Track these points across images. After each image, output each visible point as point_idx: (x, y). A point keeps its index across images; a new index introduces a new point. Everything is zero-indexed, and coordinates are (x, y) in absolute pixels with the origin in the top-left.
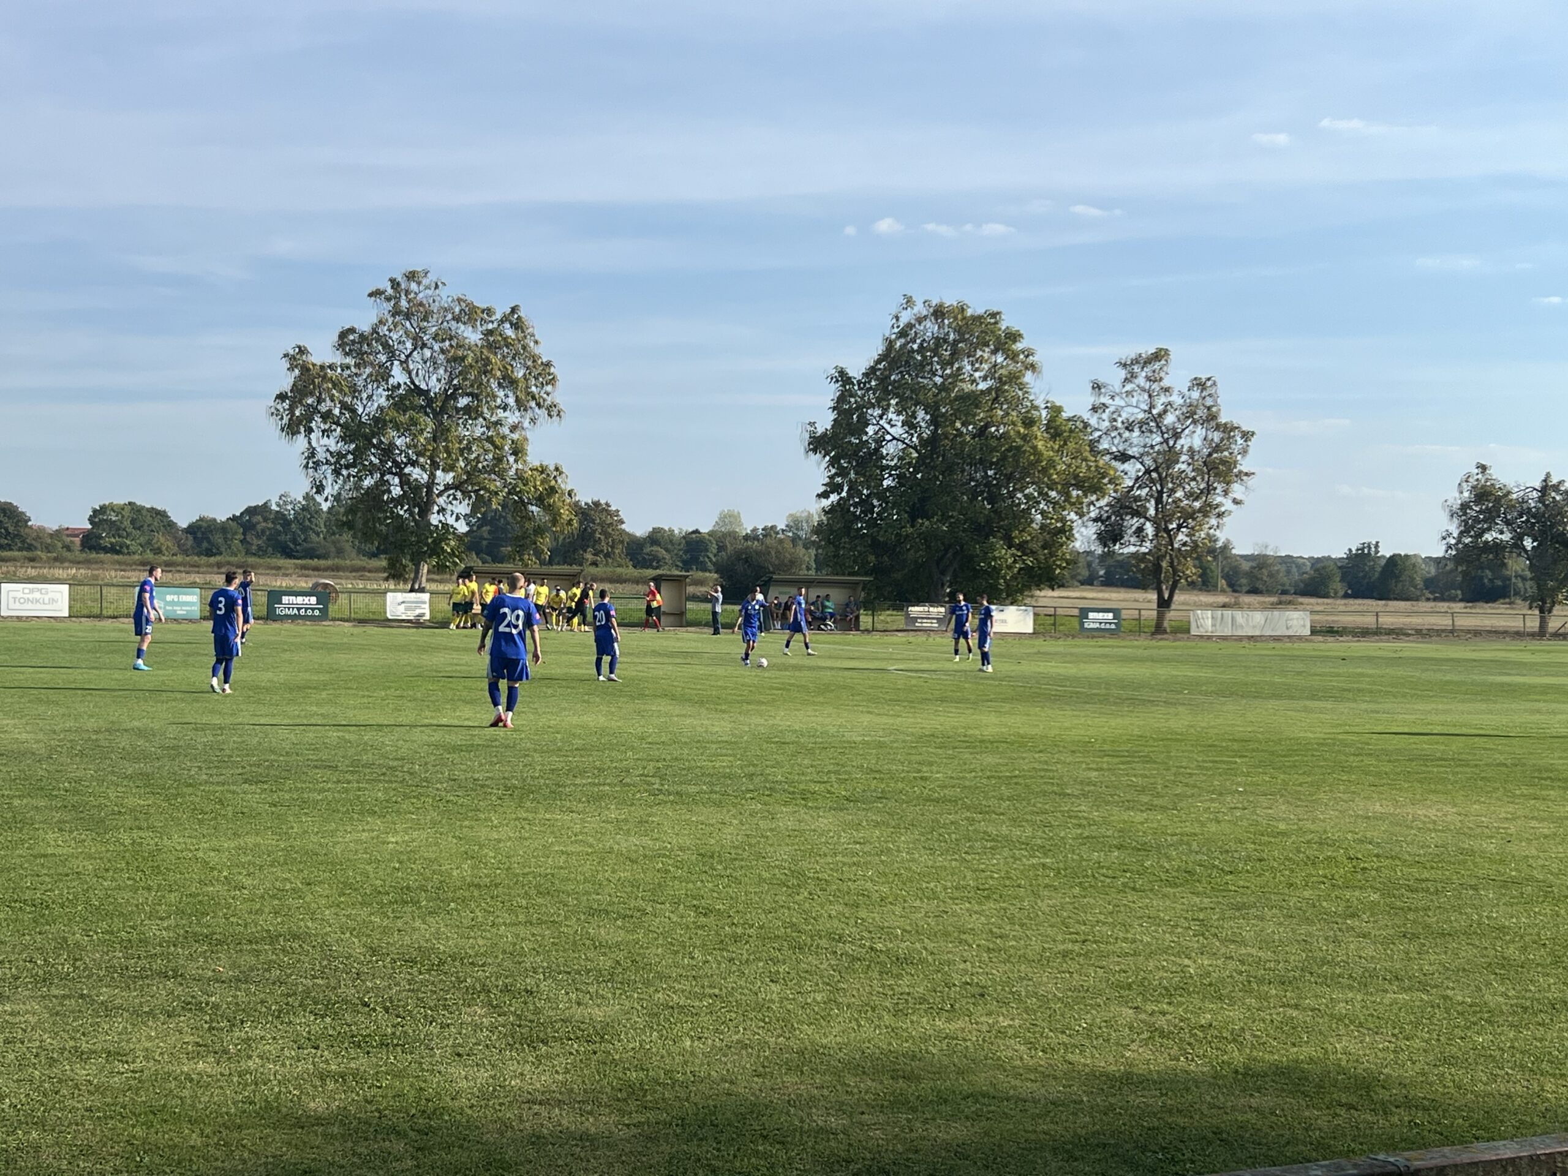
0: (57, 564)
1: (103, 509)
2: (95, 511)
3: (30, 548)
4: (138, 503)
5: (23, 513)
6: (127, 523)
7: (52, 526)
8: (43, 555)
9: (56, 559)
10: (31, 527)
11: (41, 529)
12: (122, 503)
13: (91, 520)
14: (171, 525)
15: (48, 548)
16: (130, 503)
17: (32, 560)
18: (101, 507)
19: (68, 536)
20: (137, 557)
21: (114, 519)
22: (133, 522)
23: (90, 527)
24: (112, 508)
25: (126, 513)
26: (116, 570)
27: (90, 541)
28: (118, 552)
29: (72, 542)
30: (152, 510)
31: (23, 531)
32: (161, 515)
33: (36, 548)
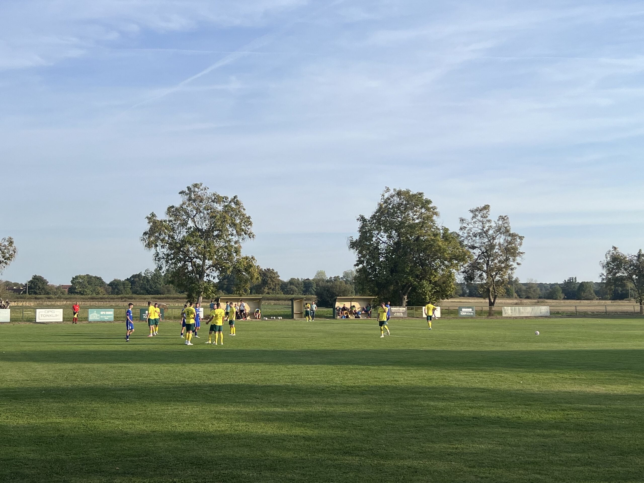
0: (59, 300)
1: (77, 277)
2: (73, 278)
3: (48, 293)
4: (90, 275)
5: (45, 280)
6: (86, 283)
7: (57, 284)
8: (53, 296)
9: (58, 298)
10: (48, 285)
11: (53, 286)
12: (84, 275)
13: (72, 282)
14: (103, 283)
15: (55, 293)
16: (87, 275)
17: (49, 298)
18: (76, 277)
19: (63, 288)
20: (89, 296)
21: (81, 281)
22: (88, 282)
23: (71, 284)
24: (80, 277)
25: (86, 279)
26: (81, 302)
27: (71, 290)
28: (82, 294)
29: (64, 291)
30: (96, 277)
31: (45, 287)
32: (99, 279)
33: (50, 294)
